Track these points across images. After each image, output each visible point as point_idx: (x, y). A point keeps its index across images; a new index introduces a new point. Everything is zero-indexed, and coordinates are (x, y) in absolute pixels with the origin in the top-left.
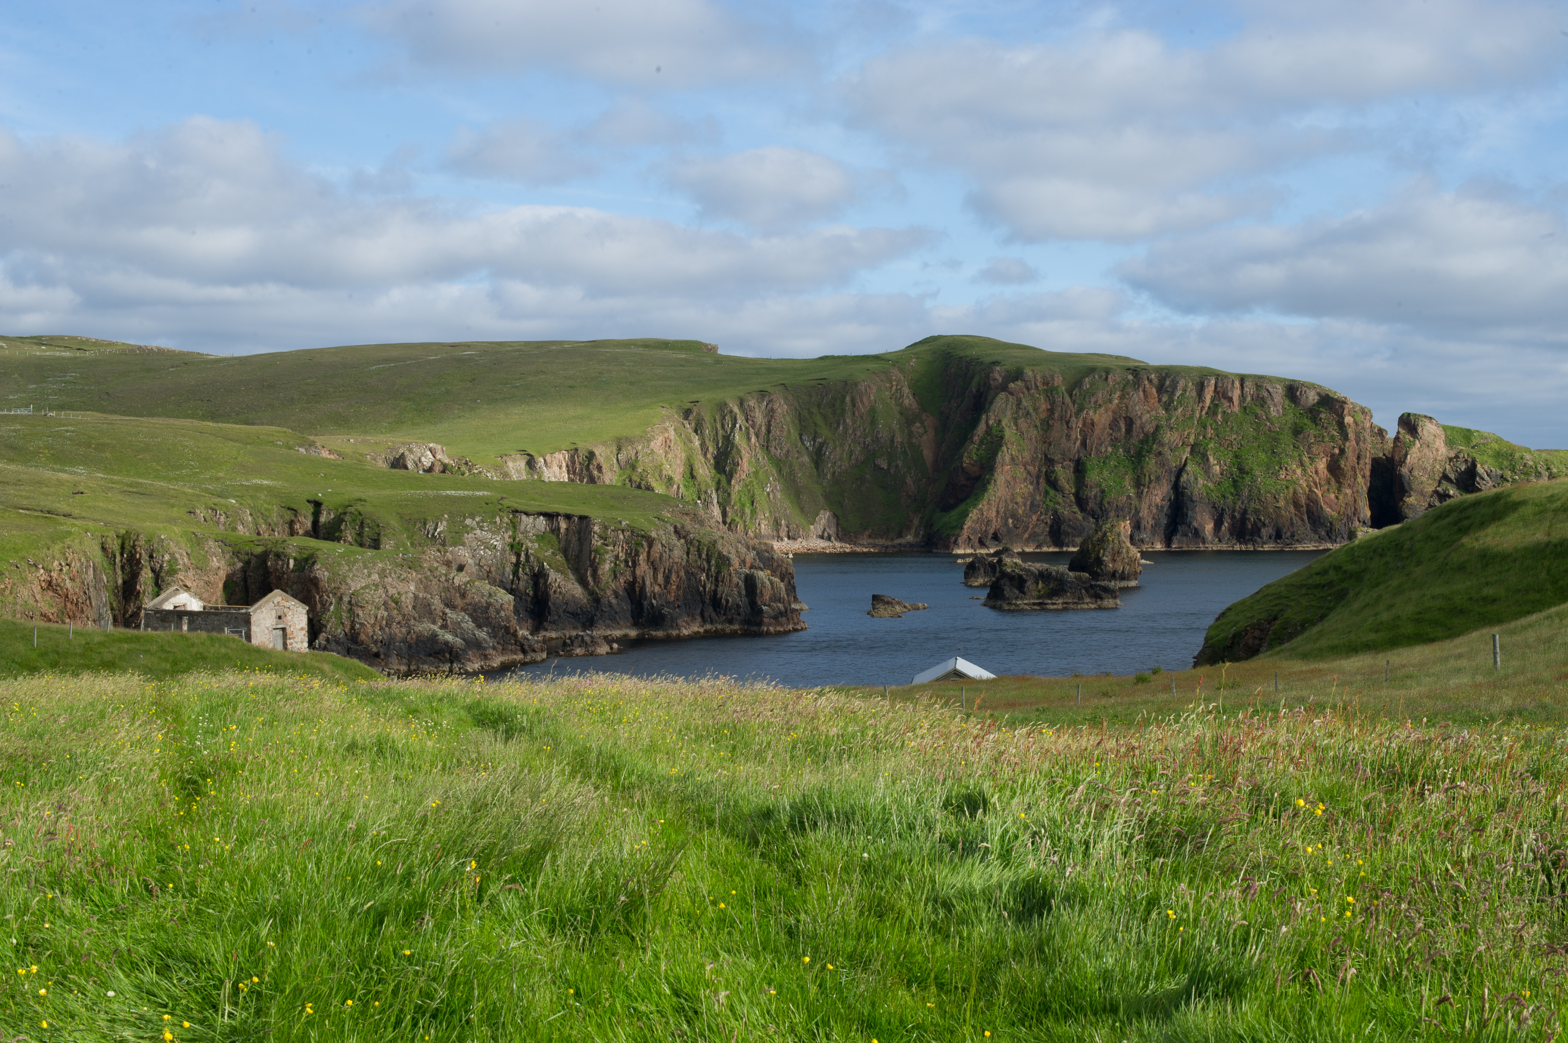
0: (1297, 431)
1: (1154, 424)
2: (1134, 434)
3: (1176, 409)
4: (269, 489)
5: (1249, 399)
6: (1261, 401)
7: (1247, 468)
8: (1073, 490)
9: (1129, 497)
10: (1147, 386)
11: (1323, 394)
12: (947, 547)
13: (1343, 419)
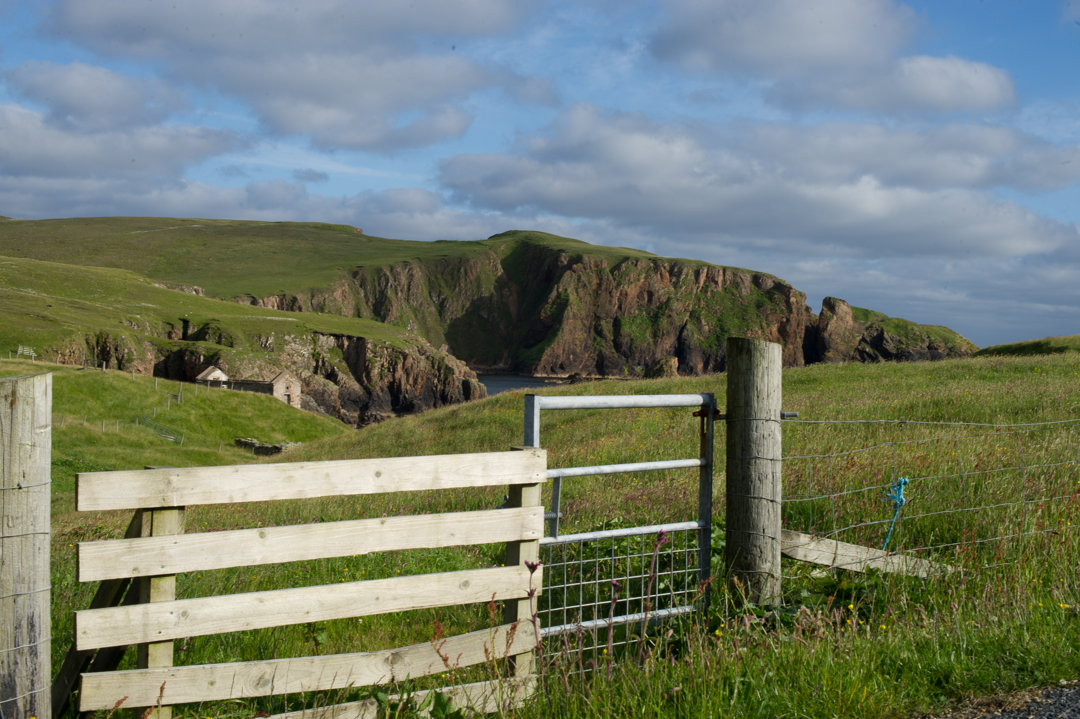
0: (759, 306)
1: (667, 296)
2: (653, 302)
3: (681, 287)
4: (154, 310)
5: (728, 283)
6: (736, 285)
7: (726, 328)
8: (612, 338)
9: (649, 344)
10: (663, 271)
11: (777, 281)
12: (530, 372)
13: (789, 299)
